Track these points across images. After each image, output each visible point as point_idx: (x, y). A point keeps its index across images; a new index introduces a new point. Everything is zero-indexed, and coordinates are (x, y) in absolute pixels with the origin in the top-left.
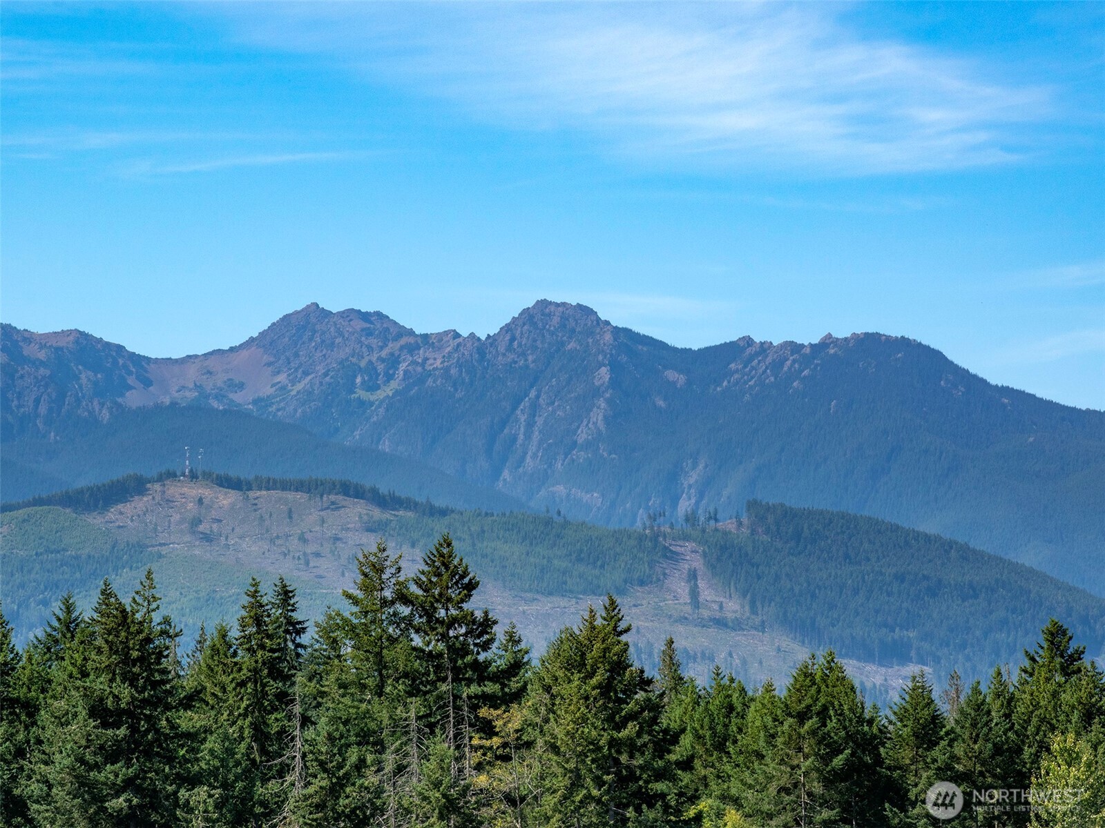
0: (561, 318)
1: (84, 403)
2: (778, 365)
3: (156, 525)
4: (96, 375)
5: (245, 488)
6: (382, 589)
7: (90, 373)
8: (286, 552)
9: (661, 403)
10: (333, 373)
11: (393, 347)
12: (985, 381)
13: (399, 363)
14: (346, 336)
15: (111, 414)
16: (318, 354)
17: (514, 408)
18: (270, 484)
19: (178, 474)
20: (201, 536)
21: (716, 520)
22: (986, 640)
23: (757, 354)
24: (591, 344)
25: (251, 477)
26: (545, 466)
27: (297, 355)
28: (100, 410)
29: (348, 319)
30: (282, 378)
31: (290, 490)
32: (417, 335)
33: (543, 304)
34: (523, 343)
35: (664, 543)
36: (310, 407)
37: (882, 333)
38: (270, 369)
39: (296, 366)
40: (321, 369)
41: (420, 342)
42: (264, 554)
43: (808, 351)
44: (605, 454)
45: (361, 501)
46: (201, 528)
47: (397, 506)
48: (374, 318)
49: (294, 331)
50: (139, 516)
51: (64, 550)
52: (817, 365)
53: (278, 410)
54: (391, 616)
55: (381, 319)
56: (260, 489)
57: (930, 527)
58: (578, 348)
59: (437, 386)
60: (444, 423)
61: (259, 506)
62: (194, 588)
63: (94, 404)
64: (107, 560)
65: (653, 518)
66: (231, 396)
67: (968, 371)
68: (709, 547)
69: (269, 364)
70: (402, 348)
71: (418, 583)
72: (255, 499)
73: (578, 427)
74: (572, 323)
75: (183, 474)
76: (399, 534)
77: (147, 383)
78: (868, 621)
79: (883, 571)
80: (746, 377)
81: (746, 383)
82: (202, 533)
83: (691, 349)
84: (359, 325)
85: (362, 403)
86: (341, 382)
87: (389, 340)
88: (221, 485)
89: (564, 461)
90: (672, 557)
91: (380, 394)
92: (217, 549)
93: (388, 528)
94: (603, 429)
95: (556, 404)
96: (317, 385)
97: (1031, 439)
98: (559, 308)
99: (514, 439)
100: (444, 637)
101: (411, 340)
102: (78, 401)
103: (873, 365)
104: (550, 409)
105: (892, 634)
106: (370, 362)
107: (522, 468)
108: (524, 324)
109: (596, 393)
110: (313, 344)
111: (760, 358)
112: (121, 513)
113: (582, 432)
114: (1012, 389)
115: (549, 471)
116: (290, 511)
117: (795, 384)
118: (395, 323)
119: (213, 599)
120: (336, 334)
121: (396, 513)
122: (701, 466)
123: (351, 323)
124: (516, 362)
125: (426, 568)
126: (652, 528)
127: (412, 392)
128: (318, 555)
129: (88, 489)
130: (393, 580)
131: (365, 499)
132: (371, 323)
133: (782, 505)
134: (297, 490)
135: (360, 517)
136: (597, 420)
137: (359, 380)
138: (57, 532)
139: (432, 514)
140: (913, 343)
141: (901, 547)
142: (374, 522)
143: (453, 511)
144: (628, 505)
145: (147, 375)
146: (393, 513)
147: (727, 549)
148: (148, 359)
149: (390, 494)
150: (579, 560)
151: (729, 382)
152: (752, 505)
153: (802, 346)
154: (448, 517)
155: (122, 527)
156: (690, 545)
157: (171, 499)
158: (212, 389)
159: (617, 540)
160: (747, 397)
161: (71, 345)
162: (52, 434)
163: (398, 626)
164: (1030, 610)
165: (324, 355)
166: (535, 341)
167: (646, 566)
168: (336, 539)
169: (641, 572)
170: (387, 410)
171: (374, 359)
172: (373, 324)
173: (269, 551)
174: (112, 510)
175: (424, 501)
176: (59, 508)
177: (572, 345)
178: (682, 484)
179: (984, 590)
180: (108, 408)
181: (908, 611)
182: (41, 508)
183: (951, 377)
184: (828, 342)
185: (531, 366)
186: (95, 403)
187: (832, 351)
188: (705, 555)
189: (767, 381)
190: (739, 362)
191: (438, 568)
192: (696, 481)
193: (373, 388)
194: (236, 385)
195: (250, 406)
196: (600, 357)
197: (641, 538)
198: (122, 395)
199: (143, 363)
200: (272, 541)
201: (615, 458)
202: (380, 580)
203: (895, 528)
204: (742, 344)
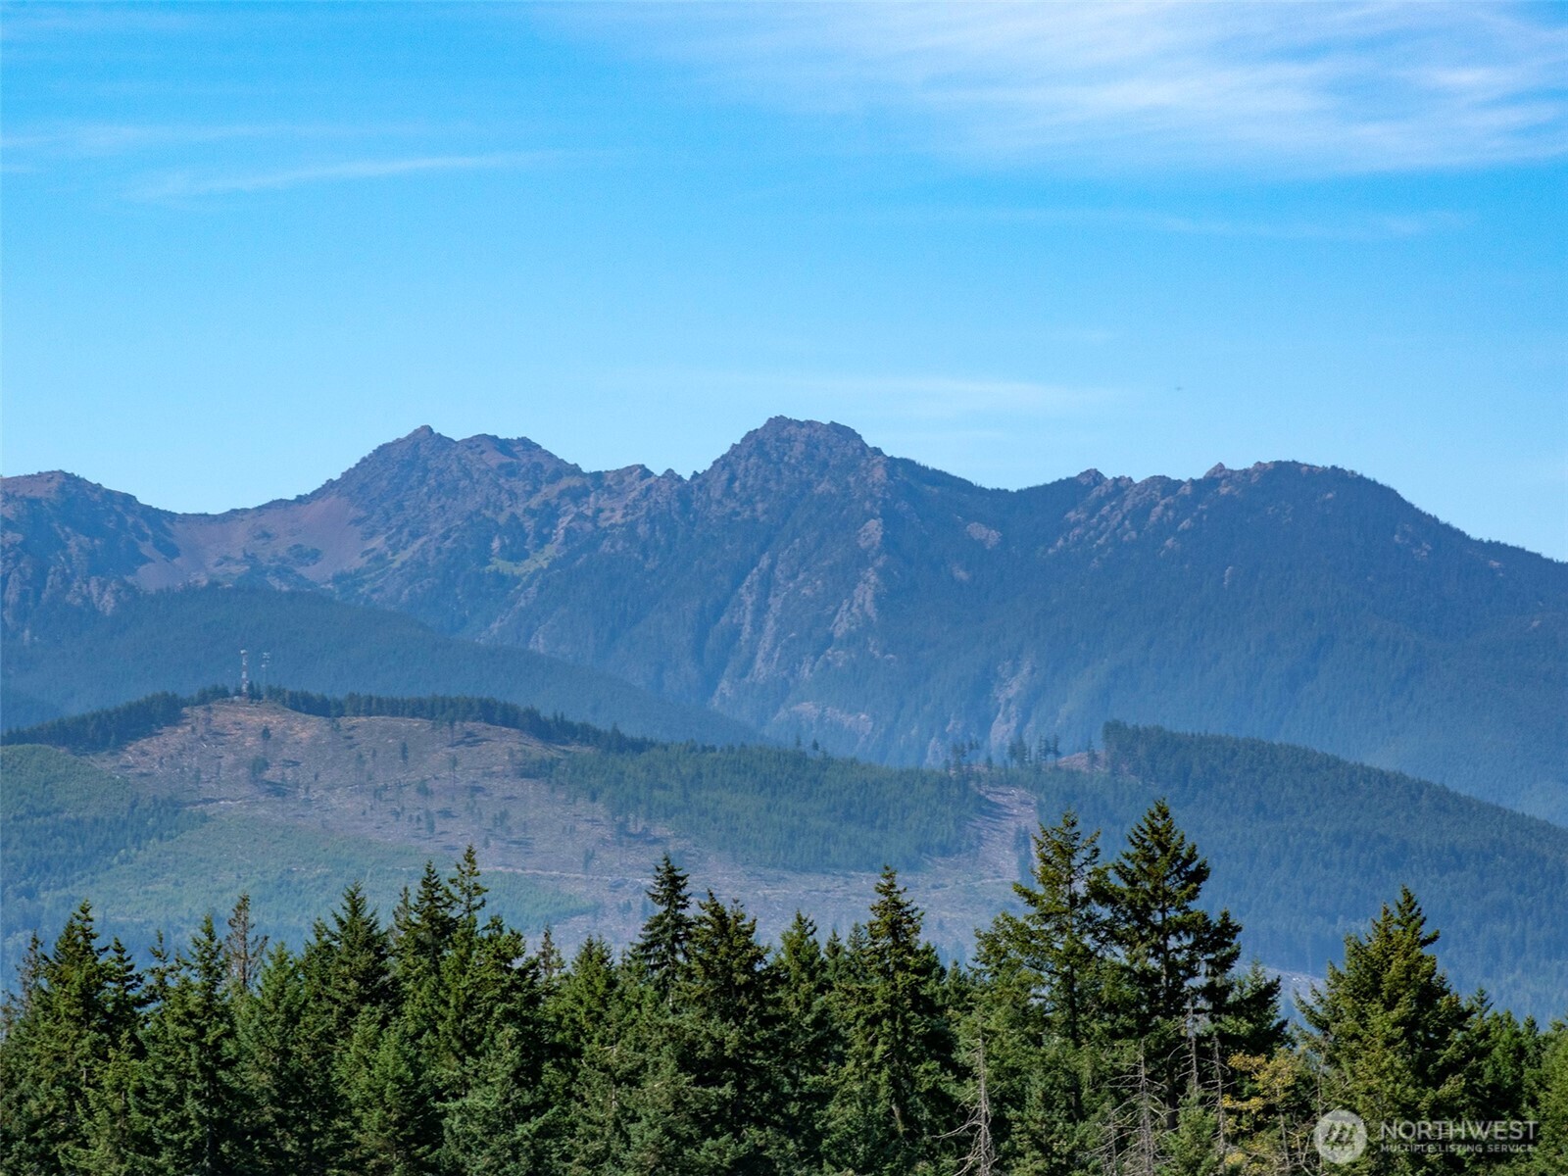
0: (807, 444)
1: (76, 585)
2: (1141, 513)
3: (198, 771)
4: (92, 541)
5: (334, 712)
6: (1071, 881)
7: (82, 538)
8: (399, 810)
9: (961, 575)
10: (456, 535)
11: (549, 491)
12: (1462, 534)
13: (558, 517)
14: (476, 476)
15: (117, 601)
16: (433, 505)
17: (736, 585)
18: (373, 706)
19: (231, 691)
20: (268, 787)
21: (1057, 754)
22: (1478, 933)
23: (1109, 497)
24: (852, 485)
25: (340, 696)
26: (785, 673)
27: (400, 507)
28: (101, 595)
29: (479, 450)
30: (378, 543)
31: (403, 715)
32: (585, 474)
33: (778, 424)
34: (749, 485)
35: (977, 789)
36: (421, 586)
37: (1301, 461)
38: (359, 528)
39: (400, 523)
40: (437, 527)
41: (589, 484)
42: (364, 813)
43: (1188, 490)
44: (877, 654)
45: (513, 730)
46: (268, 775)
47: (568, 738)
48: (517, 449)
49: (396, 470)
50: (172, 757)
51: (57, 810)
52: (1202, 512)
53: (374, 591)
54: (1085, 920)
55: (528, 450)
56: (357, 714)
57: (1382, 760)
58: (834, 490)
59: (616, 552)
60: (629, 609)
61: (355, 741)
62: (258, 868)
63: (92, 585)
64: (124, 825)
65: (959, 751)
66: (301, 570)
67: (1436, 520)
68: (1047, 795)
69: (358, 522)
70: (562, 494)
71: (1121, 871)
72: (349, 730)
73: (835, 613)
74: (823, 452)
75: (239, 693)
76: (571, 782)
77: (171, 551)
78: (1295, 907)
79: (1317, 829)
80: (1092, 533)
81: (1092, 541)
82: (269, 783)
83: (1006, 491)
84: (494, 459)
85: (500, 578)
86: (469, 546)
87: (542, 483)
88: (296, 708)
89: (814, 665)
90: (992, 811)
91: (528, 567)
92: (293, 806)
93: (554, 771)
94: (874, 615)
95: (801, 577)
96: (433, 553)
97: (1536, 624)
98: (804, 430)
99: (736, 633)
100: (1159, 949)
101: (576, 482)
102: (67, 581)
103: (1288, 512)
104: (791, 585)
105: (1332, 926)
106: (513, 516)
107: (748, 677)
108: (750, 455)
109: (862, 559)
110: (425, 490)
111: (1113, 503)
112: (144, 753)
113: (841, 620)
114: (1505, 545)
115: (791, 681)
116: (404, 750)
117: (1169, 542)
118: (551, 456)
119: (289, 884)
120: (460, 474)
121: (566, 748)
122: (1026, 670)
123: (484, 456)
124: (738, 514)
125: (1133, 850)
126: (958, 766)
127: (578, 563)
128: (446, 814)
129: (94, 716)
130: (1088, 869)
131: (517, 727)
132: (512, 455)
133: (1160, 730)
134: (414, 715)
135: (511, 754)
136: (864, 600)
137: (496, 544)
138: (46, 784)
139: (621, 750)
140: (1350, 475)
141: (1343, 793)
142: (534, 763)
143: (653, 744)
144: (913, 732)
145: (169, 540)
146: (562, 748)
147: (1075, 797)
148: (171, 516)
149: (556, 717)
150: (848, 817)
151: (1066, 540)
152: (1113, 729)
153: (1179, 483)
154: (645, 754)
155: (145, 775)
156: (1017, 793)
157: (221, 731)
158: (270, 562)
159: (905, 786)
160: (1095, 563)
161: (53, 496)
162: (27, 632)
163: (1096, 934)
164: (1544, 887)
165: (442, 507)
166: (767, 481)
167: (951, 825)
168: (476, 789)
169: (943, 835)
170: (541, 590)
171: (519, 512)
172: (517, 458)
173: (372, 809)
174: (130, 748)
175: (609, 730)
176: (46, 746)
177: (823, 487)
178: (997, 698)
179: (1473, 856)
180: (113, 592)
181: (1357, 891)
182: (20, 746)
183: (1409, 528)
184: (1219, 476)
185: (762, 519)
186: (93, 583)
187: (1224, 491)
188: (1040, 807)
189: (1126, 538)
190: (1081, 509)
191: (1150, 850)
192: (1019, 694)
193: (518, 557)
194: (307, 555)
195: (330, 586)
196: (868, 505)
197: (943, 783)
198: (133, 571)
199: (164, 522)
200: (377, 793)
201: (892, 660)
202: (1069, 867)
203: (1336, 763)
204: (1084, 481)
